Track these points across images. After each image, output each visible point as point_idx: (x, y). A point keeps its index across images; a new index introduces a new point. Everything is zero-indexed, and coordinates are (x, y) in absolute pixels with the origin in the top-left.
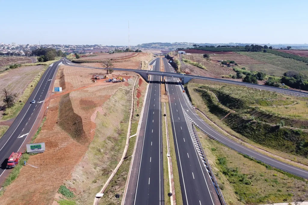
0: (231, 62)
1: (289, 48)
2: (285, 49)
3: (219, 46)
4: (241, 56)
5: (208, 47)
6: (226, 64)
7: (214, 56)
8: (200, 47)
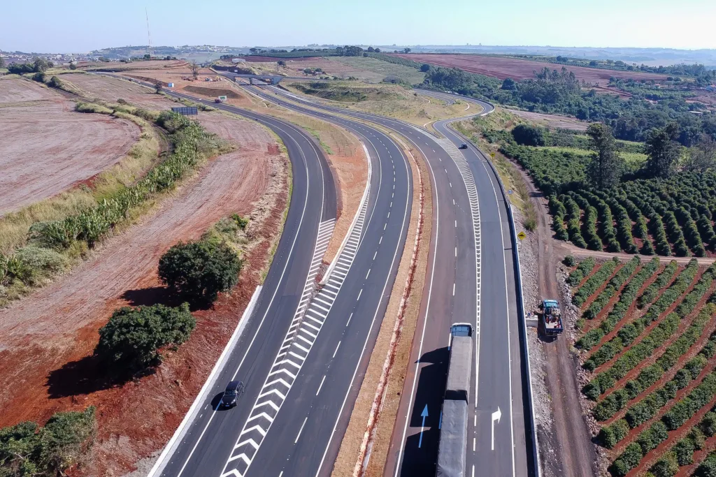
0: (317, 70)
1: (407, 50)
2: (402, 53)
3: (294, 50)
4: (330, 62)
5: (276, 51)
6: (310, 73)
7: (292, 64)
8: (262, 52)
